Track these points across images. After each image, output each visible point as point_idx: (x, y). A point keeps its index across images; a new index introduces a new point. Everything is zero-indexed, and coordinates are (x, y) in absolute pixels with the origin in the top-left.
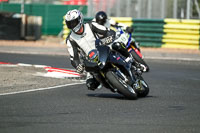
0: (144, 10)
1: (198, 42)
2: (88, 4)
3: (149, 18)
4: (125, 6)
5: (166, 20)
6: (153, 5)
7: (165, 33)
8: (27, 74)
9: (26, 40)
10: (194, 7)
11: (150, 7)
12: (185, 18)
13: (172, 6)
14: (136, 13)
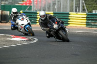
0: (59, 8)
1: (85, 23)
2: (32, 5)
3: (62, 12)
4: (50, 6)
5: (70, 13)
6: (63, 6)
7: (69, 19)
8: (2, 39)
9: (2, 23)
10: (83, 7)
11: (62, 7)
12: (79, 12)
13: (73, 6)
14: (55, 9)
